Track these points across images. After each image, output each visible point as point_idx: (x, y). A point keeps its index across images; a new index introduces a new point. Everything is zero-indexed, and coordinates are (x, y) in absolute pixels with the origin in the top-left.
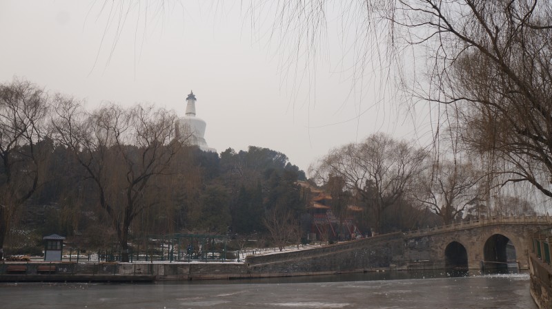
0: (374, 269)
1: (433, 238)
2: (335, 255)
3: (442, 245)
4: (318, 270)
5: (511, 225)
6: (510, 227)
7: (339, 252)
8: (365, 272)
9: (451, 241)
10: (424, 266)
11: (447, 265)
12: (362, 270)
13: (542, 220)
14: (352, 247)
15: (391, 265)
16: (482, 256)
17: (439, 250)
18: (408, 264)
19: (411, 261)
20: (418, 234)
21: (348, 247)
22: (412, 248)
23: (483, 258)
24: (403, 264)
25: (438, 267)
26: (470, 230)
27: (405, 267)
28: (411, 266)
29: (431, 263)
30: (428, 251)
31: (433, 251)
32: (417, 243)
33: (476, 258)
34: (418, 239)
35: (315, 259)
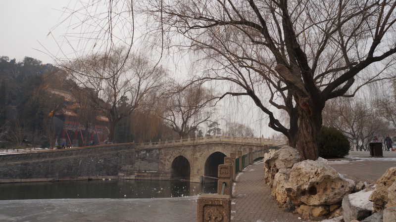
0: (100, 177)
1: (163, 151)
2: (53, 162)
3: (170, 158)
4: (30, 176)
5: (230, 144)
6: (230, 146)
7: (59, 158)
8: (90, 180)
9: (178, 155)
10: (151, 176)
11: (172, 177)
12: (87, 178)
13: (257, 142)
14: (77, 154)
15: (120, 174)
16: (203, 171)
17: (167, 162)
18: (136, 174)
19: (139, 171)
20: (150, 145)
21: (71, 154)
22: (143, 159)
23: (203, 173)
24: (131, 174)
25: (164, 178)
26: (195, 146)
27: (133, 177)
28: (138, 176)
29: (157, 174)
30: (158, 163)
31: (162, 163)
32: (148, 154)
33: (198, 172)
34: (149, 151)
35: (25, 165)
